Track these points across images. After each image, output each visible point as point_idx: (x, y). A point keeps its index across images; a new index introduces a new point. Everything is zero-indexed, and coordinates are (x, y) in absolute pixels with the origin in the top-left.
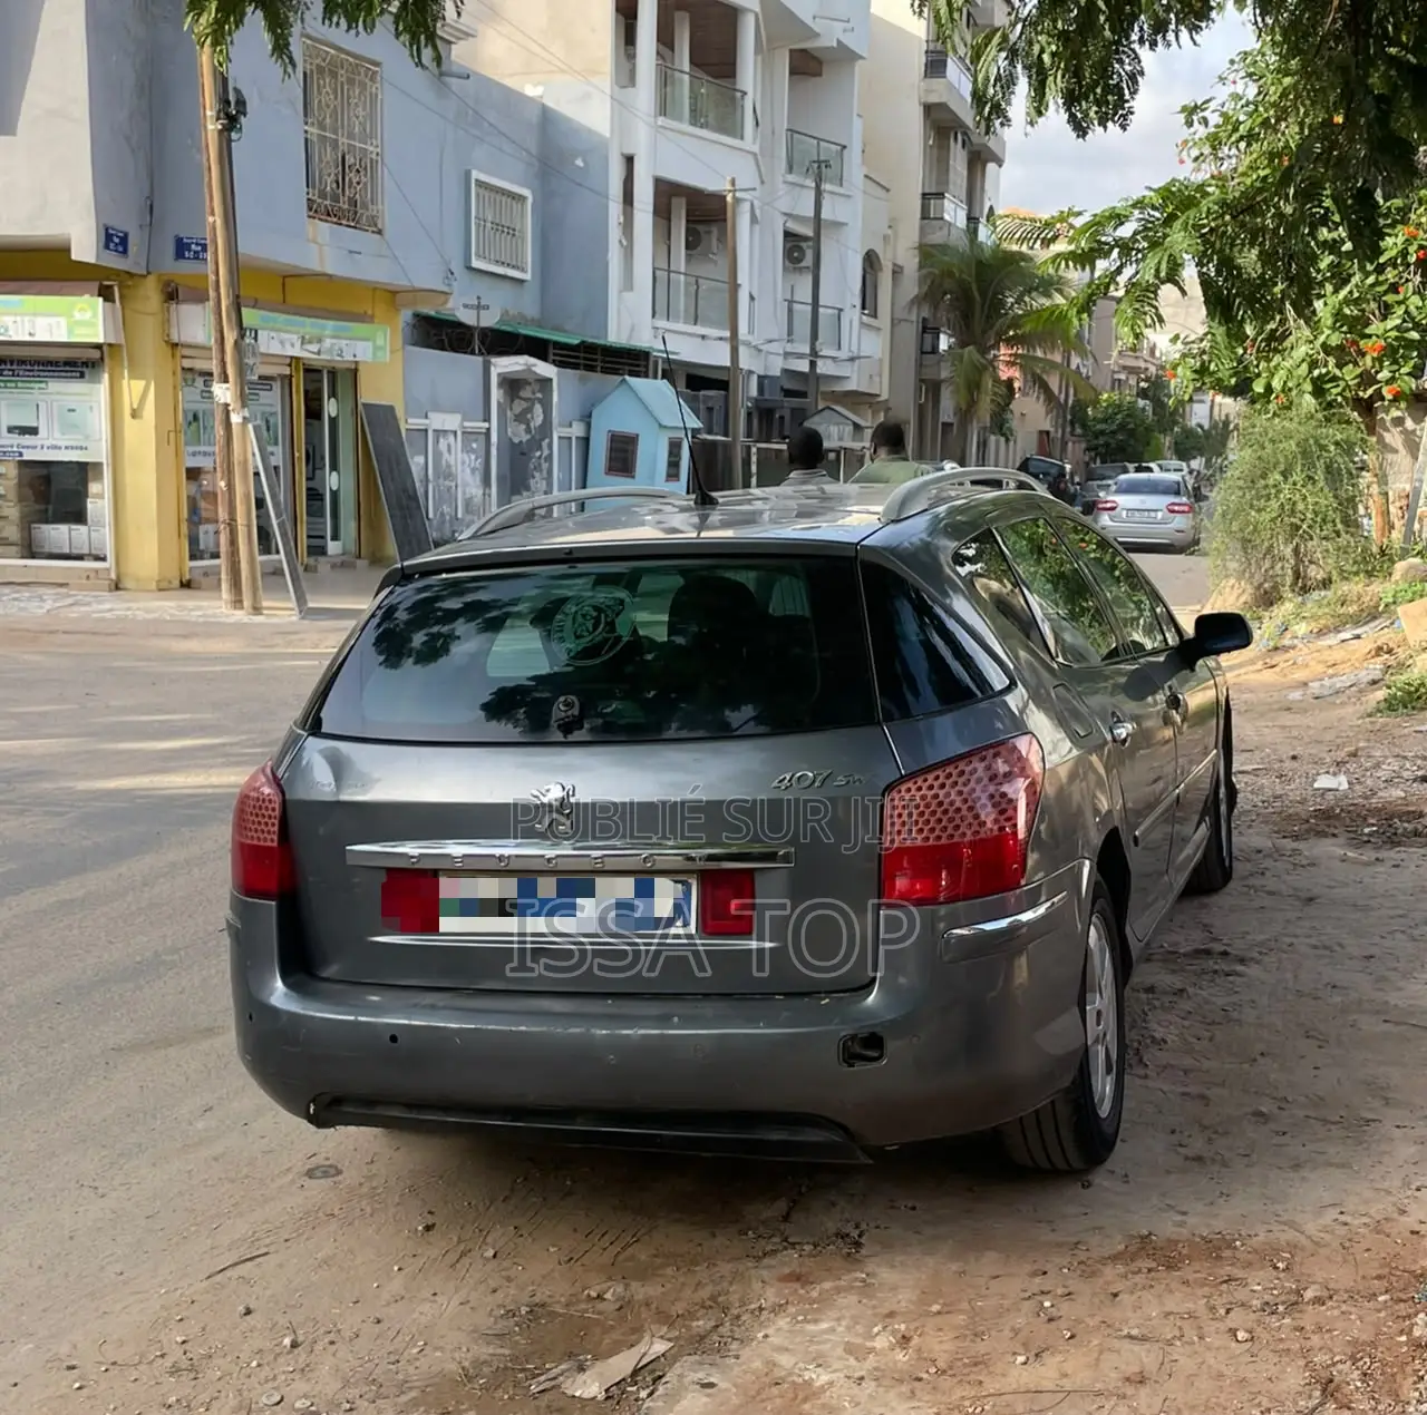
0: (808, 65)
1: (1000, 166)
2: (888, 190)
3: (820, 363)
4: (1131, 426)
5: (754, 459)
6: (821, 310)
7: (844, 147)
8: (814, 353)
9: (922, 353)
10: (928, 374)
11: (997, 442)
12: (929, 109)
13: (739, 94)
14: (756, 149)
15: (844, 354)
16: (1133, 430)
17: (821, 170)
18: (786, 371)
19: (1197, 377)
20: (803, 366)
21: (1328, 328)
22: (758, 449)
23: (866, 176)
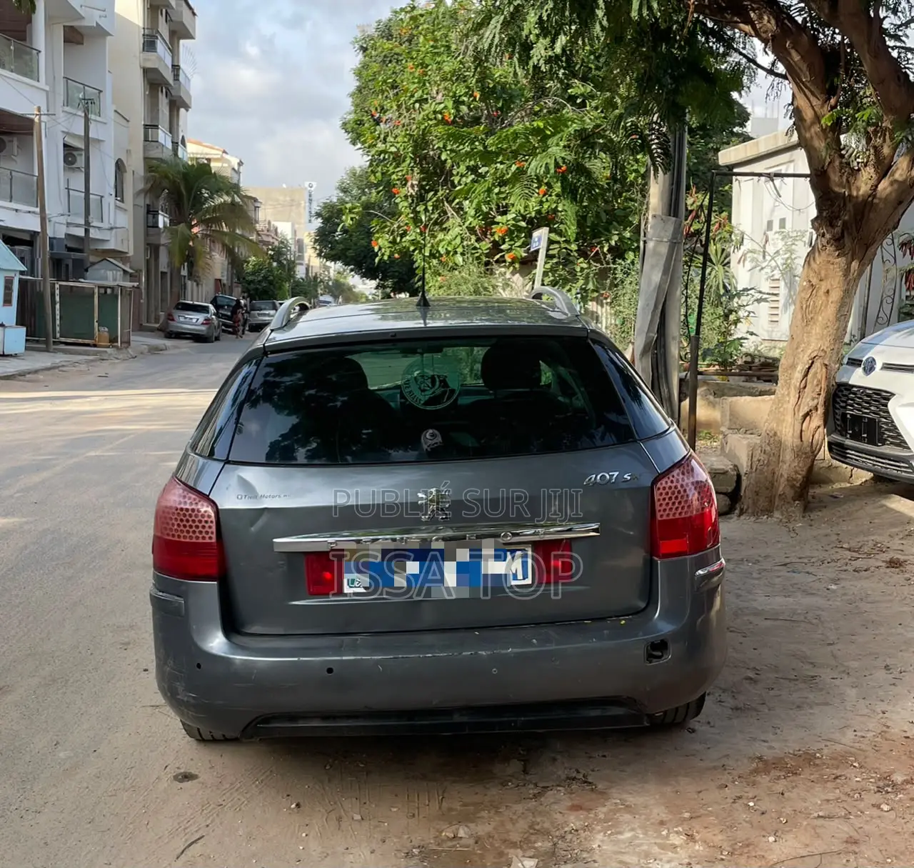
0: (74, 36)
1: (187, 110)
2: (128, 121)
3: (92, 230)
4: (271, 278)
5: (57, 292)
6: (91, 196)
7: (101, 91)
8: (87, 223)
9: (148, 227)
10: (153, 240)
11: (192, 285)
12: (146, 71)
13: (35, 52)
14: (47, 88)
15: (105, 225)
16: (272, 281)
17: (89, 106)
18: (68, 235)
19: (391, 245)
20: (80, 232)
21: (472, 217)
22: (60, 285)
23: (116, 111)
